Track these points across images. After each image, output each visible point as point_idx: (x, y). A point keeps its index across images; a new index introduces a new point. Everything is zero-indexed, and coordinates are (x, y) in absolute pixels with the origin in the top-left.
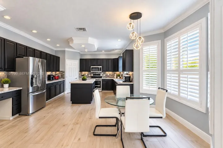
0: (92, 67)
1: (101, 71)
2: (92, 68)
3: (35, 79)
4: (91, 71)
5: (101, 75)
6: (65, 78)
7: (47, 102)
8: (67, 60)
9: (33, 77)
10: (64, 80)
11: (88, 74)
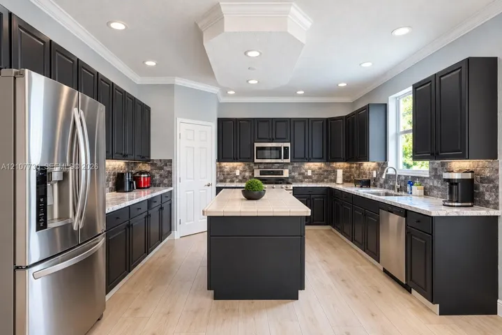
0: (257, 145)
1: (288, 161)
2: (258, 148)
3: (56, 186)
4: (256, 161)
5: (286, 174)
6: (174, 185)
7: (108, 297)
8: (179, 120)
9: (43, 177)
10: (171, 191)
11: (245, 171)
